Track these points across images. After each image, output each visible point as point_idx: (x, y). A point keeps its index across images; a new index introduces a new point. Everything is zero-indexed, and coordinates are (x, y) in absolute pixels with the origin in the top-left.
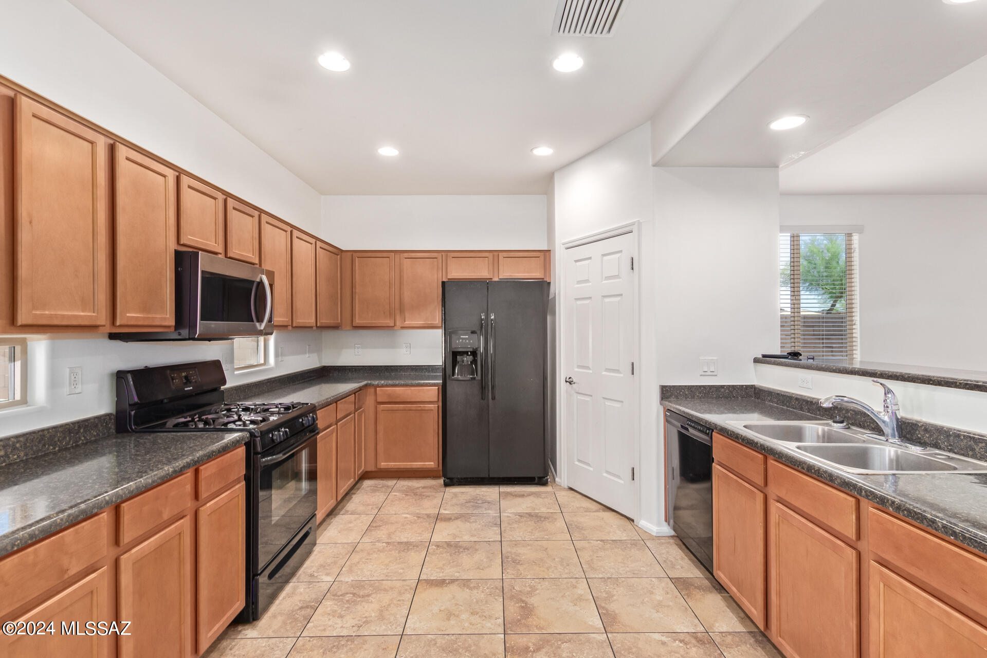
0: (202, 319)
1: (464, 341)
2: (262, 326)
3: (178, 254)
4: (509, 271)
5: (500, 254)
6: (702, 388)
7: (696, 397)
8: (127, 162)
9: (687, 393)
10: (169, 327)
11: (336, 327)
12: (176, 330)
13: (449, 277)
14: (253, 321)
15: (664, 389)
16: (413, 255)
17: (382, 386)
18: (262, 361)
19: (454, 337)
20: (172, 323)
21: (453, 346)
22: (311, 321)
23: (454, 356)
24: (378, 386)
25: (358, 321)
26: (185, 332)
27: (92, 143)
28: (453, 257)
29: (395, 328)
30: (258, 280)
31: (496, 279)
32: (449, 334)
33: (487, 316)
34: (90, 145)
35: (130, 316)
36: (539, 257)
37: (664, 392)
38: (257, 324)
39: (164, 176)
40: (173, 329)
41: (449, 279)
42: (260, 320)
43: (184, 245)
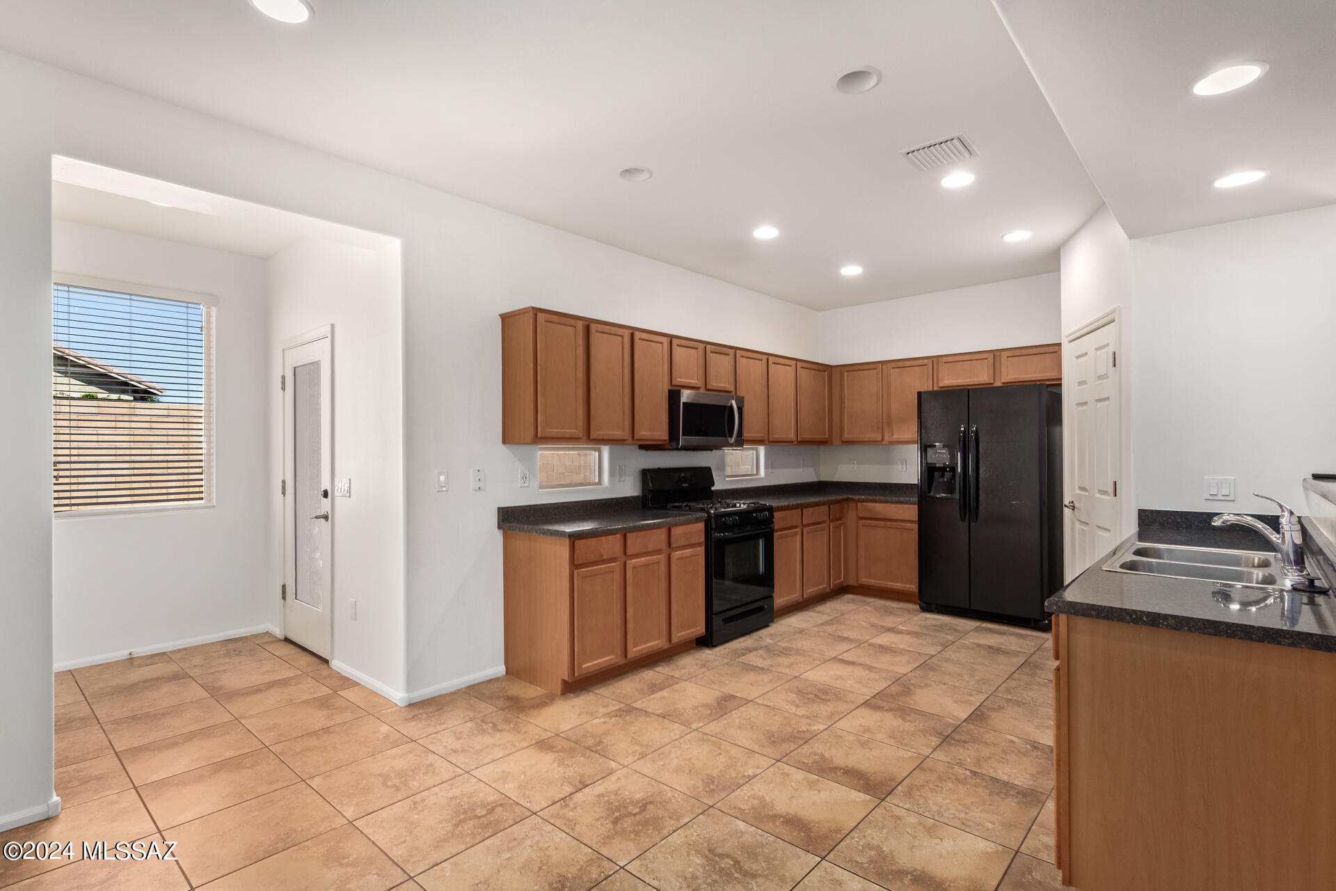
0: (683, 435)
1: (940, 455)
2: (732, 440)
3: (670, 391)
4: (1012, 373)
5: (1003, 353)
6: (1205, 516)
7: (1194, 527)
8: (641, 341)
9: (1179, 520)
10: (664, 440)
11: (824, 442)
12: (670, 442)
13: (940, 385)
14: (726, 436)
15: (1143, 514)
16: (900, 364)
17: (863, 501)
18: (755, 473)
19: (930, 451)
20: (667, 438)
21: (929, 461)
22: (792, 436)
23: (930, 472)
24: (858, 501)
25: (846, 436)
26: (674, 445)
27: (622, 336)
28: (945, 363)
29: (883, 443)
30: (729, 404)
31: (998, 384)
32: (925, 448)
33: (968, 428)
34: (621, 338)
35: (643, 433)
36: (1055, 352)
37: (1143, 518)
38: (729, 439)
39: (662, 343)
40: (668, 442)
41: (941, 387)
42: (731, 436)
43: (675, 386)
